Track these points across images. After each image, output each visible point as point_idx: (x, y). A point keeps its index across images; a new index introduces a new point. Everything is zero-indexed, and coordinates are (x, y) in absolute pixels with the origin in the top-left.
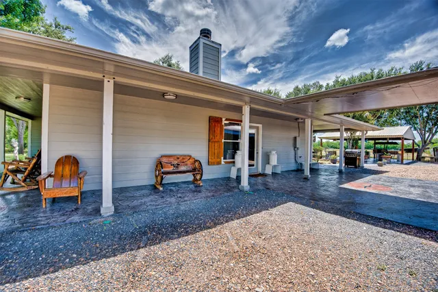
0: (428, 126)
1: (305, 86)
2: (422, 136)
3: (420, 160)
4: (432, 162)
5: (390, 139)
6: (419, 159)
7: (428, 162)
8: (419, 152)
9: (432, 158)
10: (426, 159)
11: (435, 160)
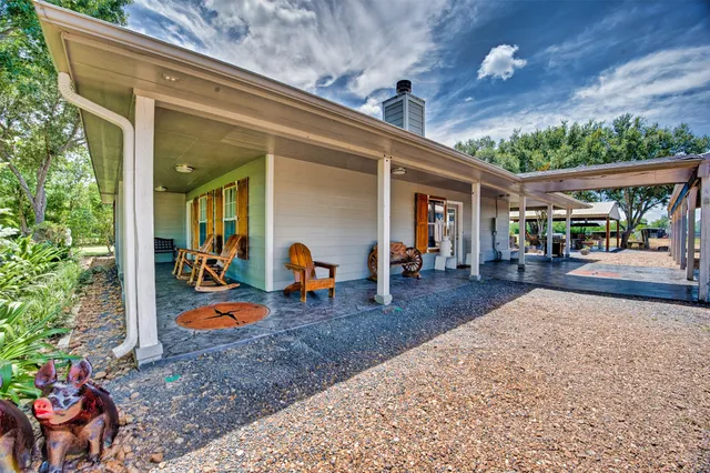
0: (635, 202)
1: (470, 141)
2: (628, 213)
3: (626, 248)
4: (641, 249)
5: (589, 219)
6: (625, 246)
7: (636, 249)
8: (625, 236)
9: (640, 244)
10: (633, 245)
11: (644, 247)
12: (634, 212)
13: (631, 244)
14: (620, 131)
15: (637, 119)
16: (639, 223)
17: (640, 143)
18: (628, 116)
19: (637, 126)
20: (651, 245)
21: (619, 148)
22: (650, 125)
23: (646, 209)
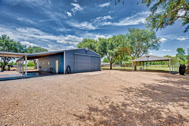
8: (4, 67)
10: (6, 70)
11: (9, 70)
12: (6, 61)
13: (5, 69)
14: (3, 39)
15: (8, 37)
16: (7, 64)
17: (9, 43)
18: (6, 35)
19: (8, 38)
20: (11, 70)
21: (3, 43)
22: (11, 39)
23: (9, 60)
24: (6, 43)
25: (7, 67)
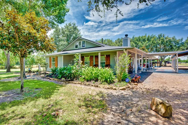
3: (161, 66)
4: (165, 66)
12: (163, 57)
14: (159, 38)
16: (164, 60)
17: (164, 41)
18: (161, 34)
19: (164, 36)
24: (162, 42)
25: (163, 63)
